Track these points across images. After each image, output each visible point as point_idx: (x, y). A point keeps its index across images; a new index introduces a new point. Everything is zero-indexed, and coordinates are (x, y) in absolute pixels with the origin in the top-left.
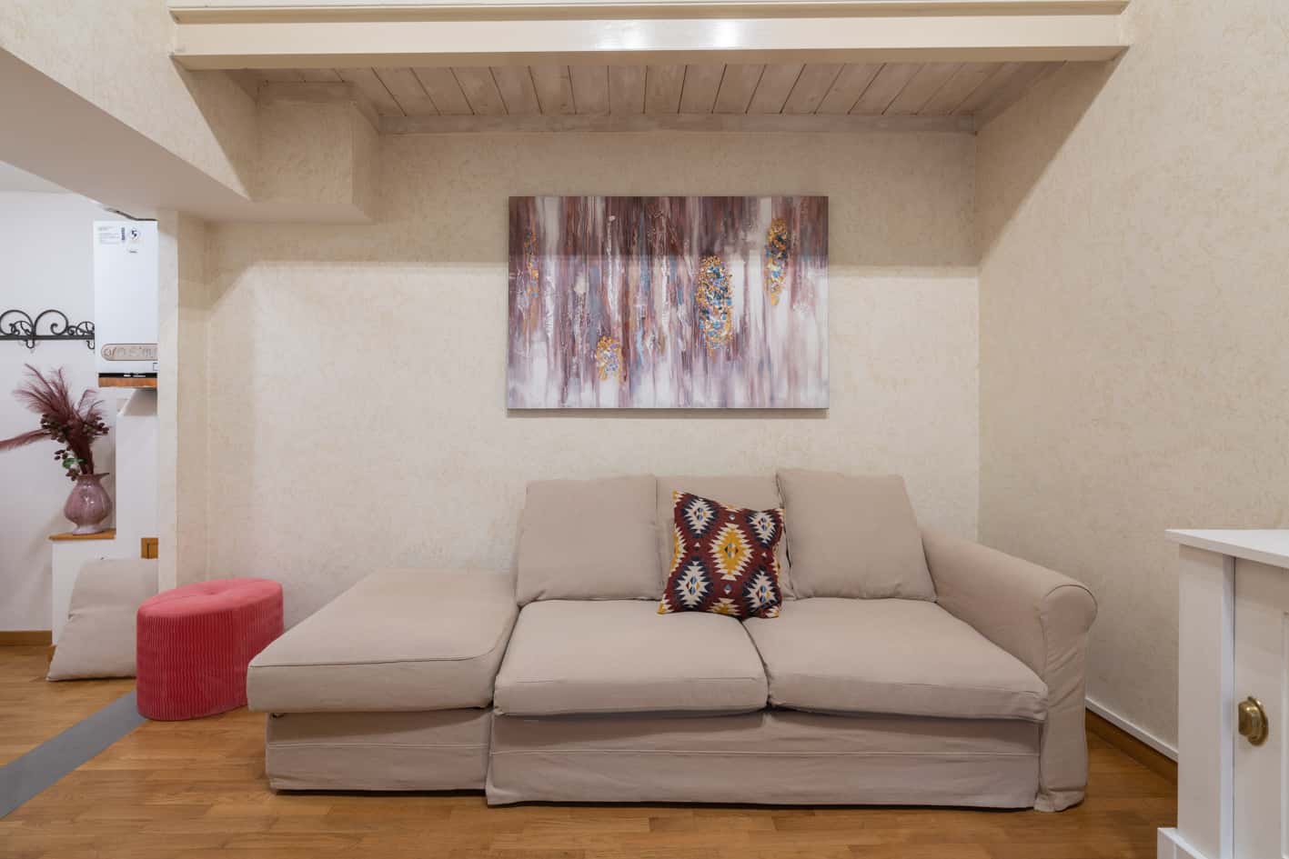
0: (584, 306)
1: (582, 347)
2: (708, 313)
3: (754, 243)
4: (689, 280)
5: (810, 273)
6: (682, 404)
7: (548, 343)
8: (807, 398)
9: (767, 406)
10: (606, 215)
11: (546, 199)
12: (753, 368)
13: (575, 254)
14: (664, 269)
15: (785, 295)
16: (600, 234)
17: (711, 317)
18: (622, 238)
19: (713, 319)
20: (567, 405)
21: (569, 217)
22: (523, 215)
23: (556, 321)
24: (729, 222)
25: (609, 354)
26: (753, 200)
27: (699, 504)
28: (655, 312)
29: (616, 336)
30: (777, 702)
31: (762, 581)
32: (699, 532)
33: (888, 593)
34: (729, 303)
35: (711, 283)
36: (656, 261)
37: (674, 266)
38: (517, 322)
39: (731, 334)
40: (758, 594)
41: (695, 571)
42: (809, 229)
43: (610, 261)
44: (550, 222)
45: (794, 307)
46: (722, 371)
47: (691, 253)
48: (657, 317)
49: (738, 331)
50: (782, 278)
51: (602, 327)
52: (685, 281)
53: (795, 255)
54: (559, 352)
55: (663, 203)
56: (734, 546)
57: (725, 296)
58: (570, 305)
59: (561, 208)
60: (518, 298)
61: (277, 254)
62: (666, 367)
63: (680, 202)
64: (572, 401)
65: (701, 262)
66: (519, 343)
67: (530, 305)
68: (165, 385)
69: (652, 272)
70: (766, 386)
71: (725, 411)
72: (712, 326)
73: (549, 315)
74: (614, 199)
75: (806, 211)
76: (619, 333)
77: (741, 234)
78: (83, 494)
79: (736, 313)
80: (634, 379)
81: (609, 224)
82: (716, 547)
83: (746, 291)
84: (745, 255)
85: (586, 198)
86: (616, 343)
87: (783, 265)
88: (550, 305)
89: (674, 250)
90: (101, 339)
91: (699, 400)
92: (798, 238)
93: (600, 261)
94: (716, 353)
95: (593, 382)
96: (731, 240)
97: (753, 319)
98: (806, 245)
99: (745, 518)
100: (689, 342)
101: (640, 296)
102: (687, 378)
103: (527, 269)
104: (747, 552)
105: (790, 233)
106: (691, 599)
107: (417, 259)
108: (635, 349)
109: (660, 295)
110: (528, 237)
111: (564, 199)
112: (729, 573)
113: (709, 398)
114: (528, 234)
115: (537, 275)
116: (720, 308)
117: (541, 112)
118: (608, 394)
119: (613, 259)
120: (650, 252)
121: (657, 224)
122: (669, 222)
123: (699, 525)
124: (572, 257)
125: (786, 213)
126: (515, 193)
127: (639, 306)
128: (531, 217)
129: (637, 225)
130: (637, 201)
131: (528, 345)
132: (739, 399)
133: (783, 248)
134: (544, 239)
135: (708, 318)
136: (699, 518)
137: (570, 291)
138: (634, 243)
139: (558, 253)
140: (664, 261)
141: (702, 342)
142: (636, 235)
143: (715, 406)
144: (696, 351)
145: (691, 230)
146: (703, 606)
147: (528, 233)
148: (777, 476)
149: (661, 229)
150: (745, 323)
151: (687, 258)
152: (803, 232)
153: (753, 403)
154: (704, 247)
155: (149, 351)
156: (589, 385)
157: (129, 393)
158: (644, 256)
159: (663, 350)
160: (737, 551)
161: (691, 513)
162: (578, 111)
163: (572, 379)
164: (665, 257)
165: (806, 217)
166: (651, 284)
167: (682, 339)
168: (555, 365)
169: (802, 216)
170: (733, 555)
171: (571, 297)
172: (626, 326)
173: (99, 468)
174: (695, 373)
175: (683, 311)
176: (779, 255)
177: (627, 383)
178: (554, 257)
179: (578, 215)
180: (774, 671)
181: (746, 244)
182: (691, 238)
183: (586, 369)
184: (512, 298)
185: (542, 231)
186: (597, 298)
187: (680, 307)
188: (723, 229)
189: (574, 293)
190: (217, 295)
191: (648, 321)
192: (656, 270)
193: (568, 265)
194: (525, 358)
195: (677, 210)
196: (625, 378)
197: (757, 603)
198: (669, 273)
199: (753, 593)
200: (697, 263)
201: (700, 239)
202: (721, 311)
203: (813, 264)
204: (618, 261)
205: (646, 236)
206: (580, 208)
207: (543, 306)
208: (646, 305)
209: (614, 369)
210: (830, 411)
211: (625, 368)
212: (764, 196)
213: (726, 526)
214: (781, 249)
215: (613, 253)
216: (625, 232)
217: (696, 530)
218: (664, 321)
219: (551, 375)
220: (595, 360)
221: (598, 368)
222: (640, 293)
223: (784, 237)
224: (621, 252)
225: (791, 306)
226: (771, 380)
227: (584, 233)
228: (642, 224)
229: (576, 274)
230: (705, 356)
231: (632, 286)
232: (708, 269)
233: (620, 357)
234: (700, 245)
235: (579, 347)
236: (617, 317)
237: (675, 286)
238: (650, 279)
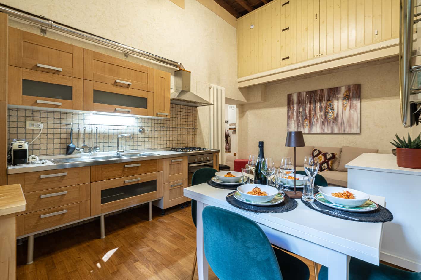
0: (301, 113)
1: (301, 121)
2: (328, 113)
3: (340, 97)
4: (324, 106)
5: (356, 103)
6: (322, 132)
7: (295, 121)
8: (355, 130)
9: (343, 132)
10: (306, 95)
11: (294, 94)
12: (339, 124)
13: (300, 103)
14: (318, 105)
15: (348, 108)
16: (305, 99)
19: (330, 114)
21: (299, 97)
22: (290, 97)
23: (296, 117)
24: (334, 93)
25: (306, 123)
26: (340, 87)
27: (317, 151)
28: (316, 114)
34: (334, 111)
35: (329, 107)
36: (317, 103)
37: (321, 104)
38: (289, 117)
39: (334, 117)
42: (355, 92)
44: (295, 98)
45: (351, 110)
46: (332, 125)
47: (324, 101)
49: (336, 116)
50: (347, 104)
51: (305, 117)
52: (323, 107)
53: (351, 98)
54: (297, 123)
55: (318, 91)
57: (333, 109)
58: (299, 113)
59: (297, 95)
61: (251, 108)
62: (319, 125)
63: (322, 90)
65: (327, 102)
66: (289, 121)
67: (291, 114)
68: (237, 130)
70: (343, 128)
71: (332, 133)
72: (329, 116)
74: (308, 92)
75: (354, 88)
76: (309, 118)
77: (337, 95)
78: (227, 146)
79: (335, 112)
80: (312, 127)
81: (307, 97)
83: (338, 108)
84: (338, 100)
85: (302, 92)
87: (348, 101)
88: (295, 114)
89: (321, 101)
90: (229, 123)
91: (326, 131)
92: (352, 95)
93: (305, 105)
94: (330, 121)
95: (303, 128)
96: (334, 97)
97: (339, 113)
98: (354, 96)
100: (324, 119)
101: (313, 111)
102: (323, 127)
103: (291, 107)
104: (323, 160)
105: (350, 93)
107: (271, 107)
108: (312, 121)
109: (317, 110)
111: (298, 93)
113: (328, 131)
115: (293, 108)
118: (306, 130)
121: (317, 96)
122: (320, 95)
123: (315, 154)
125: (349, 89)
126: (288, 93)
127: (313, 113)
128: (292, 98)
129: (313, 97)
130: (313, 92)
131: (291, 121)
132: (336, 131)
134: (294, 102)
137: (299, 111)
138: (312, 100)
139: (297, 104)
141: (327, 119)
143: (330, 132)
144: (326, 120)
145: (325, 96)
147: (291, 100)
148: (341, 148)
150: (338, 115)
151: (324, 102)
152: (353, 93)
153: (339, 132)
154: (328, 99)
155: (235, 124)
157: (232, 131)
158: (314, 103)
159: (318, 121)
161: (315, 152)
163: (299, 127)
164: (319, 102)
165: (354, 90)
167: (322, 119)
168: (296, 125)
169: (353, 89)
170: (320, 160)
172: (310, 117)
173: (229, 142)
174: (325, 126)
175: (322, 113)
176: (347, 99)
177: (310, 128)
178: (296, 104)
179: (301, 96)
181: (338, 97)
182: (325, 97)
183: (302, 126)
184: (288, 113)
185: (294, 100)
186: (304, 112)
188: (332, 95)
189: (300, 111)
190: (243, 116)
191: (315, 116)
192: (317, 105)
193: (298, 106)
194: (290, 124)
195: (321, 92)
196: (310, 127)
201: (327, 97)
202: (332, 112)
203: (356, 100)
204: (308, 104)
205: (315, 99)
206: (301, 94)
208: (314, 112)
209: (307, 125)
210: (361, 134)
211: (310, 125)
212: (342, 86)
213: (320, 155)
214: (347, 97)
215: (308, 102)
216: (310, 98)
218: (318, 115)
219: (295, 127)
220: (303, 124)
223: (348, 95)
224: (309, 102)
226: (344, 127)
227: (302, 99)
228: (314, 96)
229: (300, 108)
230: (328, 122)
231: (311, 109)
232: (329, 104)
233: (309, 123)
234: (327, 99)
235: (300, 121)
236: (308, 115)
237: (321, 108)
238: (315, 107)
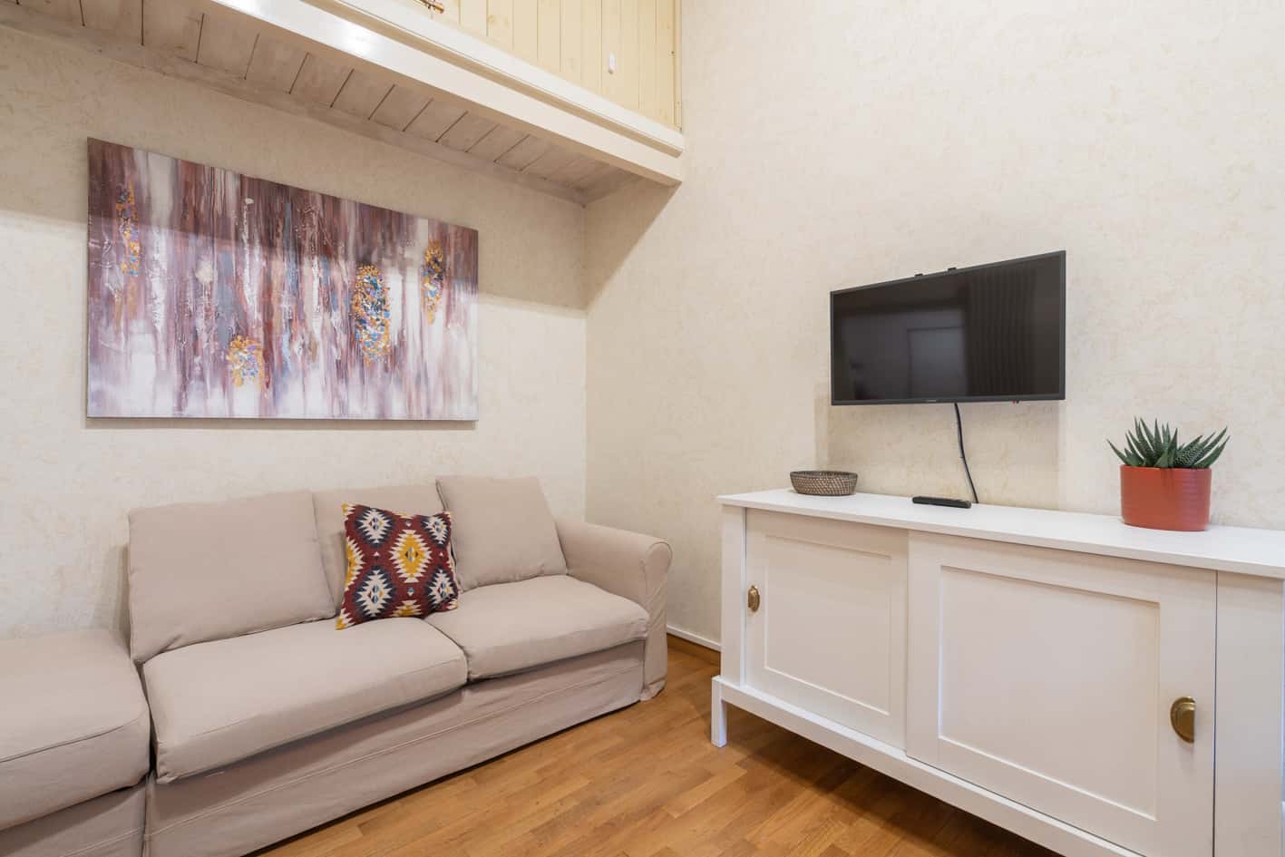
0: (210, 297)
1: (207, 346)
2: (365, 323)
3: (412, 260)
4: (345, 286)
5: (463, 297)
6: (336, 414)
7: (156, 337)
8: (460, 411)
9: (424, 418)
10: (241, 194)
11: (151, 156)
12: (411, 380)
13: (196, 232)
14: (315, 270)
15: (440, 315)
16: (232, 215)
17: (368, 327)
18: (262, 225)
19: (371, 330)
20: (186, 414)
21: (187, 186)
22: (112, 168)
23: (169, 311)
24: (387, 235)
25: (246, 356)
26: (411, 218)
27: (372, 515)
28: (305, 316)
29: (255, 336)
30: (475, 676)
31: (442, 578)
32: (377, 541)
33: (536, 573)
34: (387, 316)
35: (368, 293)
36: (306, 260)
37: (327, 268)
38: (101, 304)
39: (388, 346)
40: (439, 591)
41: (376, 580)
42: (462, 256)
43: (246, 249)
44: (160, 189)
45: (449, 326)
46: (379, 383)
47: (346, 259)
48: (307, 320)
49: (396, 343)
50: (438, 299)
51: (237, 323)
52: (340, 287)
53: (449, 279)
55: (314, 197)
56: (413, 551)
57: (383, 307)
58: (190, 294)
59: (175, 173)
60: (106, 274)
62: (319, 374)
63: (336, 202)
64: (193, 408)
65: (357, 269)
66: (107, 334)
67: (126, 286)
69: (301, 272)
70: (423, 398)
71: (383, 422)
72: (369, 336)
73: (156, 301)
74: (251, 180)
75: (459, 240)
76: (259, 334)
77: (399, 249)
79: (394, 325)
80: (279, 386)
81: (246, 207)
82: (396, 553)
83: (403, 305)
84: (403, 270)
85: (213, 169)
86: (255, 344)
87: (439, 286)
88: (159, 289)
89: (327, 252)
91: (356, 410)
92: (452, 262)
93: (234, 248)
94: (373, 364)
95: (224, 385)
96: (389, 252)
97: (410, 333)
98: (460, 270)
99: (419, 523)
100: (345, 349)
101: (286, 295)
102: (342, 388)
103: (120, 238)
104: (426, 555)
105: (445, 258)
106: (373, 608)
108: (280, 353)
109: (312, 299)
110: (122, 197)
111: (180, 162)
112: (412, 576)
113: (366, 408)
114: (121, 194)
115: (137, 248)
116: (378, 320)
117: (142, 44)
118: (246, 400)
119: (251, 248)
120: (299, 249)
121: (307, 220)
122: (320, 220)
123: (376, 535)
124: (192, 236)
125: (441, 237)
126: (97, 136)
127: (285, 305)
128: (127, 173)
129: (281, 216)
130: (282, 189)
131: (122, 335)
132: (397, 410)
133: (440, 270)
134: (149, 206)
135: (365, 328)
136: (375, 529)
137: (189, 276)
138: (278, 235)
139: (171, 227)
140: (315, 262)
141: (358, 352)
142: (281, 226)
143: (372, 416)
144: (350, 359)
145: (346, 235)
146: (385, 613)
147: (122, 192)
148: (437, 483)
149: (312, 226)
150: (403, 337)
151: (342, 262)
152: (457, 258)
153: (410, 416)
154: (361, 255)
156: (218, 390)
158: (291, 252)
159: (314, 357)
160: (417, 554)
161: (365, 524)
162: (199, 61)
163: (193, 382)
164: (316, 258)
165: (459, 246)
166: (300, 284)
167: (337, 347)
168: (168, 366)
169: (456, 244)
170: (414, 559)
171: (191, 283)
172: (268, 327)
174: (350, 383)
175: (337, 318)
176: (436, 276)
177: (270, 392)
178: (165, 231)
179: (202, 187)
180: (470, 650)
181: (404, 259)
182: (346, 241)
183: (215, 371)
184: (95, 273)
185: (145, 195)
186: (228, 290)
187: (334, 313)
188: (379, 240)
189: (196, 280)
191: (296, 324)
192: (306, 268)
193: (185, 245)
194: (118, 352)
195: (329, 205)
196: (267, 384)
197: (438, 599)
198: (321, 275)
199: (434, 591)
200: (354, 270)
201: (356, 245)
202: (378, 323)
203: (465, 290)
204: (257, 251)
205: (294, 232)
206: (204, 179)
207: (148, 289)
208: (293, 306)
209: (252, 374)
210: (478, 425)
211: (267, 373)
212: (421, 217)
213: (404, 533)
214: (436, 270)
215: (251, 241)
216: (267, 221)
217: (373, 540)
218: (317, 322)
219: (160, 377)
220: (226, 362)
221: (232, 372)
222: (286, 292)
223: (440, 260)
224: (261, 242)
225: (446, 326)
226: (428, 393)
227: (211, 210)
228: (289, 216)
229: (198, 258)
230: (362, 365)
231: (275, 282)
232: (366, 277)
233: (260, 360)
234: (357, 252)
235: (203, 345)
236: (256, 316)
237: (328, 292)
238: (298, 280)
